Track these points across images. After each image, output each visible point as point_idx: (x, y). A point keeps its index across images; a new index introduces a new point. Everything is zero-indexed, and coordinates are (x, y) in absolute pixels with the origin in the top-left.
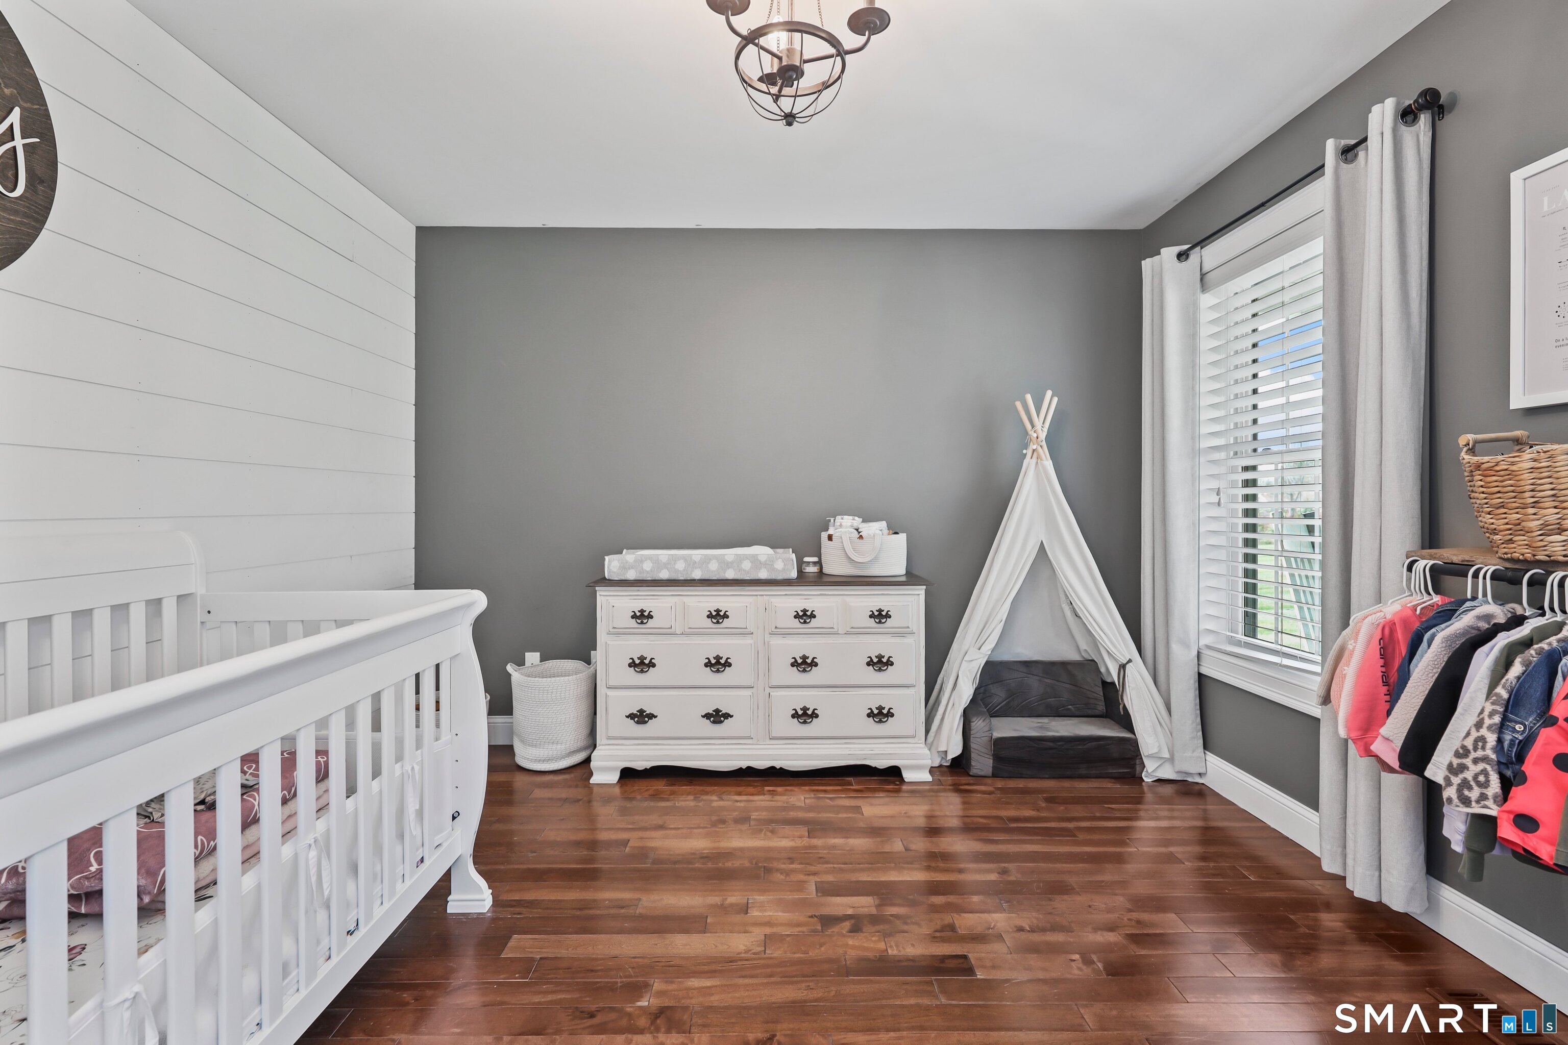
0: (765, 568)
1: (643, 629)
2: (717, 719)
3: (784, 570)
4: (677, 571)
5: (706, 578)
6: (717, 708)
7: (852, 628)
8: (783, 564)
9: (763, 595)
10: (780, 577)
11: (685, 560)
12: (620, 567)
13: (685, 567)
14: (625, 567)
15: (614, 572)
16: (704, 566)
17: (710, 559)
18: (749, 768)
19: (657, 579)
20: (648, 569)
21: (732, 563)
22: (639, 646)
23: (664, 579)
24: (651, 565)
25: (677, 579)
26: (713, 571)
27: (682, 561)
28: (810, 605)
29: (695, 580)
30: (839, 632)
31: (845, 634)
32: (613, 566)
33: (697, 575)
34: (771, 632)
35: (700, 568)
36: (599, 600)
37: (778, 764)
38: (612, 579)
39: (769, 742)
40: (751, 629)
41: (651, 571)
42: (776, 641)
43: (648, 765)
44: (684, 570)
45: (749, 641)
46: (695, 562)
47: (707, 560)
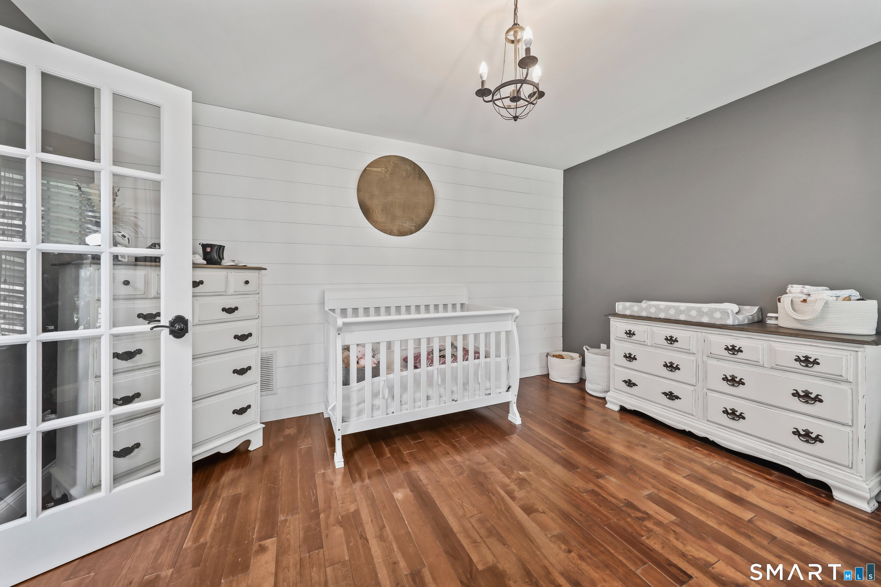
0: (707, 316)
1: (629, 339)
2: (671, 397)
3: (721, 318)
4: (651, 313)
5: (668, 318)
6: (671, 391)
7: (777, 365)
8: (721, 315)
9: (702, 332)
10: (718, 322)
11: (656, 307)
12: (623, 308)
13: (655, 311)
14: (625, 308)
15: (620, 311)
16: (666, 311)
17: (670, 308)
18: (690, 432)
19: (640, 316)
20: (636, 310)
21: (684, 311)
22: (630, 348)
23: (644, 316)
24: (638, 308)
25: (651, 317)
26: (672, 314)
27: (654, 308)
28: (738, 344)
29: (661, 318)
30: (765, 366)
31: (771, 368)
32: (620, 307)
33: (662, 316)
34: (707, 355)
35: (664, 312)
36: (611, 323)
37: (711, 438)
38: (619, 313)
39: (706, 422)
40: (693, 350)
41: (637, 311)
42: (712, 362)
43: (633, 408)
44: (655, 313)
45: (692, 358)
46: (661, 309)
47: (668, 308)
